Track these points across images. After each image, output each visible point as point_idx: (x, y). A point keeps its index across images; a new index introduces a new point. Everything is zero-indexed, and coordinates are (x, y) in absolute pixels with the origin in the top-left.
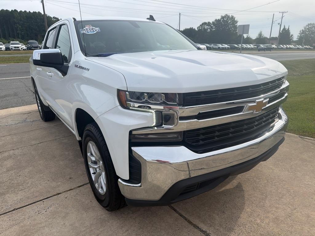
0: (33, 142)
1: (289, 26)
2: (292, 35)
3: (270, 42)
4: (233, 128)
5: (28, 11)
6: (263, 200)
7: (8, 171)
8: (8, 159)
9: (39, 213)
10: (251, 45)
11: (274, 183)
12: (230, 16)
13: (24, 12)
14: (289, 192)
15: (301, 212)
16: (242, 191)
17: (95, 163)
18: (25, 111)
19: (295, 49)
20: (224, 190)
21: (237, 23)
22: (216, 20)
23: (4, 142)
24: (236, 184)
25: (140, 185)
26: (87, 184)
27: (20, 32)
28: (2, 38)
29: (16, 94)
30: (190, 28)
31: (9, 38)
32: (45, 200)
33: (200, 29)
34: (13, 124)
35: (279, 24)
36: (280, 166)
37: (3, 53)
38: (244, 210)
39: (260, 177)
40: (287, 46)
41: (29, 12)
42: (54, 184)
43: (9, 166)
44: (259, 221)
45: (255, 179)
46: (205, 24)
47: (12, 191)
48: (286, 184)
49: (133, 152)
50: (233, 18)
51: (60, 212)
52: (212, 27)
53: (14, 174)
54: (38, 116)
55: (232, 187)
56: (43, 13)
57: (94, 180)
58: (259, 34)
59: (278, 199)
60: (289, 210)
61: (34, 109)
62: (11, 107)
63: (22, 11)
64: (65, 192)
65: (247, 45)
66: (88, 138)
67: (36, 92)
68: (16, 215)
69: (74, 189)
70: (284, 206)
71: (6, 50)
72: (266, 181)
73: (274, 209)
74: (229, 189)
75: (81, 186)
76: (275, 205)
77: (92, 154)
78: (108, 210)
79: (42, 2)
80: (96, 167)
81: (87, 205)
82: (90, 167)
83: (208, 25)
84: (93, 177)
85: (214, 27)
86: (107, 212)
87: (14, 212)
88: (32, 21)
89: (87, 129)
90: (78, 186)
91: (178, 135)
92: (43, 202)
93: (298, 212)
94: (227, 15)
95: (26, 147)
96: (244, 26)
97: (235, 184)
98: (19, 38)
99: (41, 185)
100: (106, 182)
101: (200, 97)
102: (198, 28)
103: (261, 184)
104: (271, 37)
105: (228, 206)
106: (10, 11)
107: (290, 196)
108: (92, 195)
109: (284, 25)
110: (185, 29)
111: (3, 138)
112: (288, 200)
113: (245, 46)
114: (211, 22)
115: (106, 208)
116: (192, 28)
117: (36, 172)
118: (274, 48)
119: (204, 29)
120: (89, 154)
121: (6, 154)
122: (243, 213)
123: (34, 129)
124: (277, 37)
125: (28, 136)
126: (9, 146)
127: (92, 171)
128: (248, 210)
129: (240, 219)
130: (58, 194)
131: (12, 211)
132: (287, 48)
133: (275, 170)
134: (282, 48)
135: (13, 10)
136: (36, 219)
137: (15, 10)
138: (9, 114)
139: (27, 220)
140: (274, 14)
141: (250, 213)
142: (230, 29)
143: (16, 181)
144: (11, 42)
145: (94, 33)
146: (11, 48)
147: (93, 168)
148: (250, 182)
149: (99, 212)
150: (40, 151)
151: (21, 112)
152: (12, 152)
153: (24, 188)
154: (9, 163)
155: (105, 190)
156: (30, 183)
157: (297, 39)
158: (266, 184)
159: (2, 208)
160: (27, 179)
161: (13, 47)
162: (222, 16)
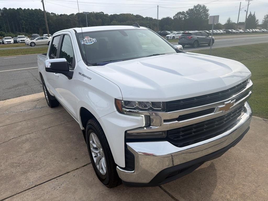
0: (44, 127)
1: (255, 12)
2: (258, 20)
3: (238, 27)
4: (206, 124)
5: (30, 9)
6: (232, 178)
7: (27, 152)
8: (26, 142)
9: (54, 189)
10: (221, 30)
11: (242, 163)
12: (202, 6)
13: (27, 10)
14: (254, 171)
15: (264, 189)
16: (214, 170)
17: (96, 149)
18: (35, 98)
19: (260, 32)
20: (200, 169)
21: (208, 11)
22: (189, 10)
23: (21, 127)
24: (210, 164)
25: (133, 171)
26: (90, 163)
27: (25, 27)
28: (10, 32)
29: (26, 84)
30: (167, 18)
31: (16, 32)
32: (58, 178)
33: (175, 18)
34: (26, 110)
35: (245, 11)
36: (246, 147)
37: (12, 46)
38: (217, 187)
39: (230, 158)
40: (253, 30)
41: (32, 9)
42: (63, 164)
43: (27, 148)
44: (228, 197)
45: (225, 159)
46: (180, 13)
47: (32, 170)
48: (251, 164)
49: (128, 146)
50: (204, 7)
51: (70, 188)
52: (186, 16)
53: (32, 155)
54: (45, 103)
55: (206, 167)
56: (43, 10)
57: (95, 162)
58: (228, 20)
59: (245, 177)
60: (254, 187)
61: (42, 97)
62: (24, 95)
63: (25, 9)
64: (72, 171)
65: (217, 30)
66: (91, 130)
67: (44, 84)
68: (37, 191)
69: (80, 168)
70: (250, 184)
71: (14, 43)
72: (234, 161)
73: (241, 186)
74: (204, 168)
75: (85, 166)
76: (242, 183)
77: (93, 142)
78: (108, 187)
79: (42, 1)
80: (97, 152)
81: (91, 182)
82: (92, 152)
83: (182, 15)
84: (95, 159)
85: (188, 16)
86: (107, 188)
87: (35, 188)
88: (34, 17)
89: (89, 123)
90: (82, 165)
91: (163, 133)
92: (57, 179)
93: (261, 189)
94: (199, 5)
95: (38, 132)
96: (214, 16)
97: (208, 164)
98: (24, 32)
99: (54, 165)
100: (106, 166)
101: (179, 104)
102: (174, 17)
103: (230, 164)
104: (239, 22)
105: (203, 183)
106: (16, 9)
107: (255, 175)
108: (94, 174)
109: (250, 12)
110: (162, 18)
111: (20, 124)
112: (253, 178)
113: (216, 32)
114: (185, 12)
115: (107, 186)
116: (169, 17)
117: (49, 154)
118: (241, 32)
119: (179, 18)
120: (91, 142)
121: (24, 138)
122: (216, 189)
123: (43, 115)
124: (244, 22)
125: (39, 122)
126: (26, 130)
127: (94, 155)
128: (220, 187)
129: (213, 195)
130: (68, 173)
131: (34, 187)
132: (253, 32)
133: (242, 151)
134: (249, 32)
135: (19, 8)
136: (53, 194)
137: (20, 9)
138: (22, 101)
139: (46, 194)
140: (241, 2)
141: (221, 190)
142: (202, 16)
143: (34, 162)
144: (18, 36)
145: (92, 43)
146: (18, 41)
147: (95, 153)
148: (221, 162)
149: (101, 188)
150: (50, 135)
151: (31, 100)
152: (28, 136)
153: (41, 167)
154: (27, 146)
155: (105, 172)
156: (45, 163)
157: (262, 23)
158: (235, 163)
159: (26, 184)
160: (42, 159)
161: (20, 40)
162: (195, 6)
